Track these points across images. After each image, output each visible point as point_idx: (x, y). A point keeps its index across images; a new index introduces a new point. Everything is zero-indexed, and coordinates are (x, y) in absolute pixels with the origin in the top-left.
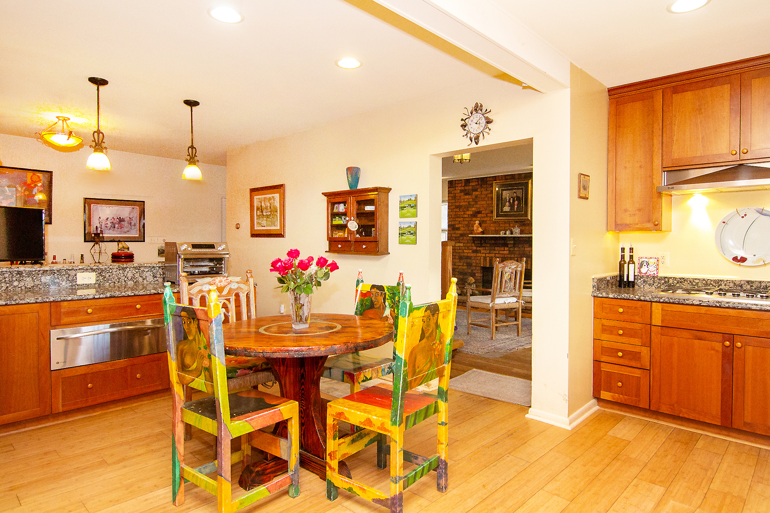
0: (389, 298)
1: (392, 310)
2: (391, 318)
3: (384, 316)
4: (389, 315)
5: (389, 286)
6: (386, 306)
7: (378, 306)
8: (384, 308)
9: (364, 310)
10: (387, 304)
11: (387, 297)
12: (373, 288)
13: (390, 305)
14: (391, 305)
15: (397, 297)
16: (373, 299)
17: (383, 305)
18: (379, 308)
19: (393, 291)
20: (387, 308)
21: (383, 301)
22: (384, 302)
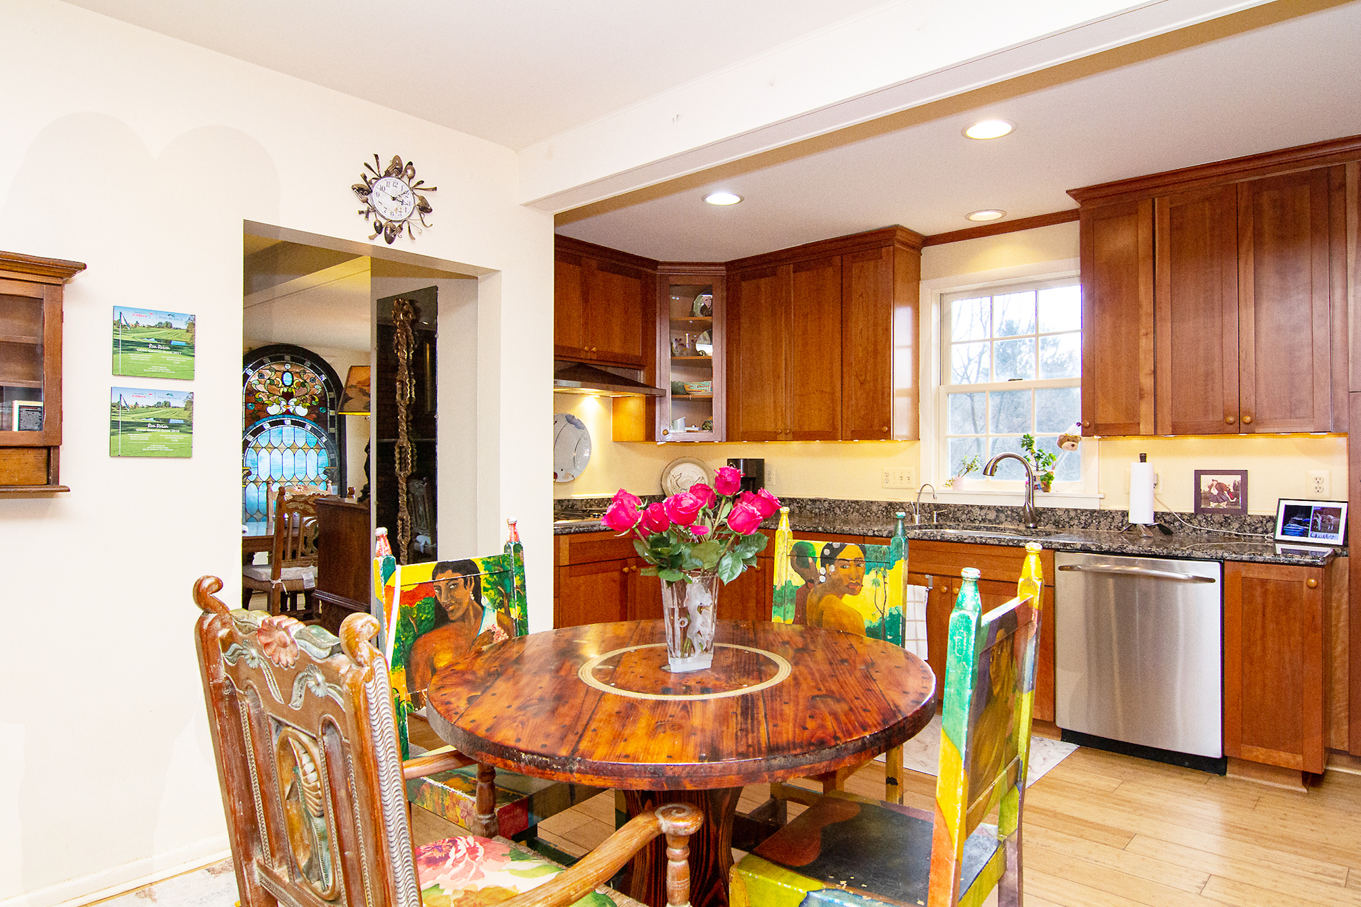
0: (489, 586)
1: (503, 610)
2: (502, 631)
3: (482, 631)
4: (496, 625)
5: (490, 558)
6: (483, 608)
7: (459, 614)
8: (480, 613)
9: (416, 637)
10: (485, 601)
11: (483, 584)
12: (443, 572)
13: (493, 601)
14: (498, 601)
15: (518, 578)
16: (443, 600)
17: (475, 609)
18: (463, 618)
19: (502, 566)
20: (486, 612)
21: (473, 598)
22: (478, 598)
